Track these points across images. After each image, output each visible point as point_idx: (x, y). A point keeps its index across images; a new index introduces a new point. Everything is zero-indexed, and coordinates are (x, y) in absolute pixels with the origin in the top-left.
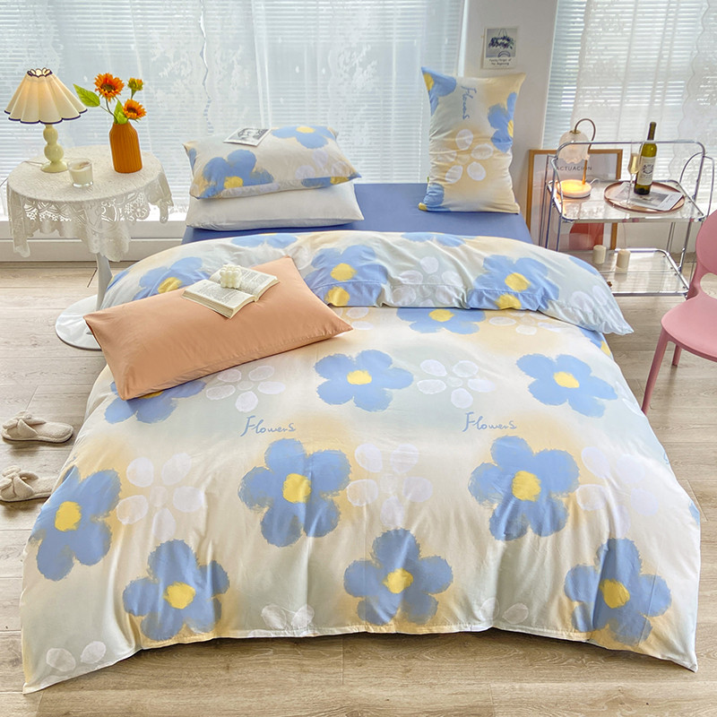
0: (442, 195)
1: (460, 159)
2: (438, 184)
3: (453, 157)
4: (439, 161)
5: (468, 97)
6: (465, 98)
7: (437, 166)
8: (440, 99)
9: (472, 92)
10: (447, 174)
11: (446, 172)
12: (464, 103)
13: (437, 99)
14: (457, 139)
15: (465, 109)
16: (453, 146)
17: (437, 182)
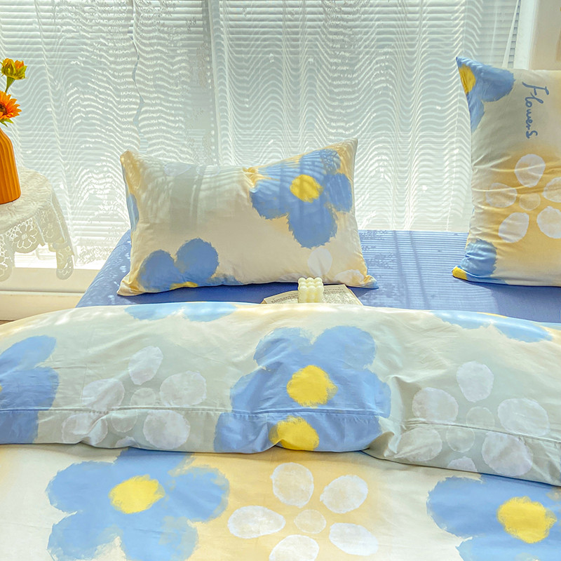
0: (493, 261)
1: (524, 202)
2: (485, 243)
3: (510, 198)
4: (488, 205)
5: (534, 101)
6: (529, 104)
7: (485, 212)
8: (487, 106)
9: (541, 94)
10: (501, 227)
11: (500, 223)
12: (529, 112)
13: (482, 106)
14: (515, 170)
15: (529, 121)
16: (511, 180)
17: (484, 239)
